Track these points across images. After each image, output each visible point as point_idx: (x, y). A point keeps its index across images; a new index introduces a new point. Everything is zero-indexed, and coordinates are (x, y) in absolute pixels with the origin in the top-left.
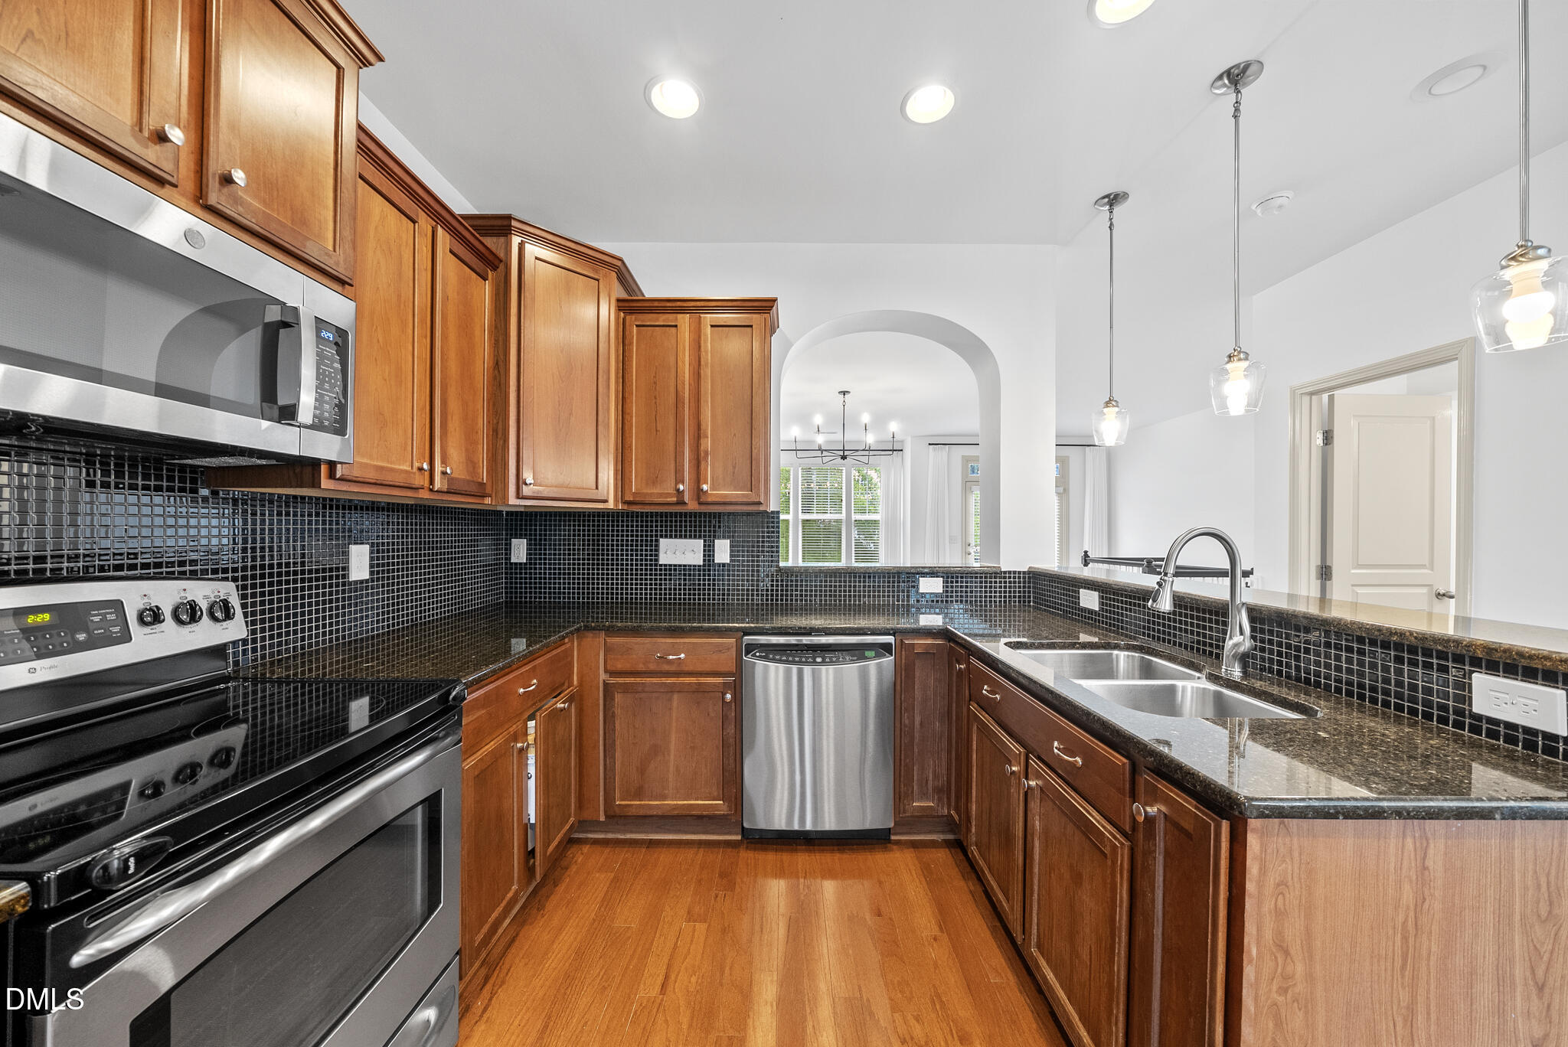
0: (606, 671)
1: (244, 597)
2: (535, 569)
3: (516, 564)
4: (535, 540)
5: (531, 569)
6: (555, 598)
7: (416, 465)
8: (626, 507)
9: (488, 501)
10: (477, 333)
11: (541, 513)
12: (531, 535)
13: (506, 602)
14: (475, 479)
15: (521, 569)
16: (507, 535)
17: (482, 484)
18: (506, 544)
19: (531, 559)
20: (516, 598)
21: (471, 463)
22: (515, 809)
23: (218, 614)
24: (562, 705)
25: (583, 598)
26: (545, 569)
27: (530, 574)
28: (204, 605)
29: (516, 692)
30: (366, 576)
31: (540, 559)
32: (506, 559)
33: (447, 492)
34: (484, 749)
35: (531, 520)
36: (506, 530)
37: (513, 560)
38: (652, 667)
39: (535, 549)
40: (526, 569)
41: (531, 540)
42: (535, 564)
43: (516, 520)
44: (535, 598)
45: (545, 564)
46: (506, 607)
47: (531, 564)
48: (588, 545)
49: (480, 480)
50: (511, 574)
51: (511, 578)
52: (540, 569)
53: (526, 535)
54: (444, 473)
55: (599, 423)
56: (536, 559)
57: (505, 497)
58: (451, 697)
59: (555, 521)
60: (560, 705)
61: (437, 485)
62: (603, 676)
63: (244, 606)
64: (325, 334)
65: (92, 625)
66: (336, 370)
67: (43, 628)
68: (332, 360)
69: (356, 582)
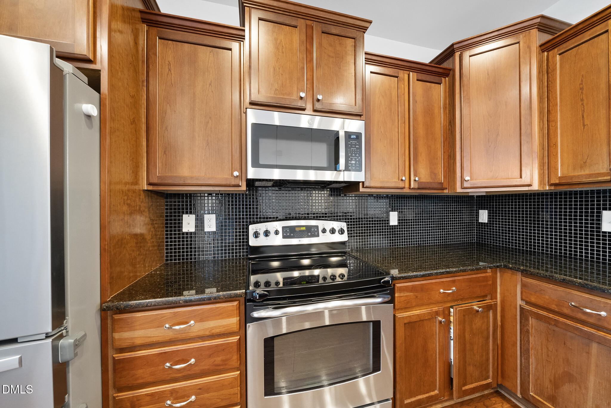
0: (522, 299)
1: (348, 228)
2: (493, 227)
3: (482, 223)
4: (493, 211)
5: (490, 226)
6: (506, 245)
7: (400, 178)
8: (553, 188)
9: (446, 191)
10: (436, 111)
11: (496, 196)
12: (490, 208)
13: (477, 243)
14: (436, 181)
15: (485, 226)
16: (476, 208)
17: (441, 183)
18: (476, 213)
19: (490, 221)
20: (482, 241)
21: (433, 173)
22: (437, 351)
23: (340, 233)
24: (478, 308)
25: (527, 248)
26: (499, 227)
27: (490, 229)
28: (337, 230)
29: (439, 290)
30: (396, 224)
31: (496, 221)
32: (476, 220)
33: (418, 189)
34: (412, 312)
35: (490, 200)
36: (476, 205)
37: (480, 221)
38: (566, 311)
39: (493, 216)
40: (487, 226)
41: (490, 210)
42: (493, 224)
43: (482, 200)
44: (494, 243)
45: (499, 224)
46: (477, 245)
47: (490, 224)
48: (530, 214)
49: (440, 182)
50: (479, 228)
51: (479, 230)
52: (496, 227)
53: (487, 208)
54: (415, 180)
55: (522, 135)
56: (493, 221)
57: (455, 188)
58: (382, 281)
59: (505, 199)
60: (476, 308)
61: (412, 186)
62: (519, 302)
63: (348, 231)
64: (352, 137)
65: (312, 232)
66: (357, 148)
67: (303, 231)
68: (355, 145)
69: (392, 226)
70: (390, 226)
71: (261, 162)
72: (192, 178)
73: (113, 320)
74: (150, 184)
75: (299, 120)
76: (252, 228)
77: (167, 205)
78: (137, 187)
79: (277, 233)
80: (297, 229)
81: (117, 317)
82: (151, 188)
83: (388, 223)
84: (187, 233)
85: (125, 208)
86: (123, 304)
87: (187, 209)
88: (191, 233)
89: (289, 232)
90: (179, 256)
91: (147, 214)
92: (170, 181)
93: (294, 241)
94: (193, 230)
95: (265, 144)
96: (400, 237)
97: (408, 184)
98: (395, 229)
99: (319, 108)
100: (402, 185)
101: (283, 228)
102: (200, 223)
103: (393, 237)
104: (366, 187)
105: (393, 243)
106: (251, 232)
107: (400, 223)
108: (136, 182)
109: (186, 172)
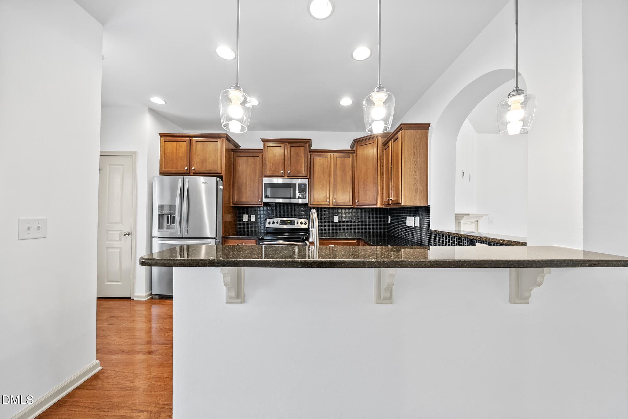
5: (391, 225)
7: (327, 201)
8: (384, 206)
19: (391, 222)
23: (305, 224)
28: (303, 223)
54: (334, 202)
64: (303, 185)
65: (293, 223)
66: (305, 190)
67: (289, 222)
68: (304, 188)
70: (334, 223)
71: (268, 196)
72: (246, 202)
73: (225, 241)
74: (233, 204)
76: (268, 220)
77: (238, 211)
78: (230, 205)
79: (277, 223)
80: (286, 222)
81: (225, 240)
82: (233, 205)
83: (333, 221)
84: (245, 222)
85: (227, 212)
86: (227, 237)
87: (245, 212)
88: (246, 222)
89: (283, 223)
90: (242, 230)
91: (232, 213)
92: (239, 203)
93: (285, 227)
94: (247, 220)
95: (269, 189)
96: (339, 228)
97: (331, 203)
98: (337, 224)
99: (289, 176)
100: (328, 204)
101: (280, 221)
102: (249, 218)
103: (335, 228)
104: (311, 205)
105: (335, 231)
106: (267, 222)
107: (339, 221)
108: (229, 203)
109: (244, 200)
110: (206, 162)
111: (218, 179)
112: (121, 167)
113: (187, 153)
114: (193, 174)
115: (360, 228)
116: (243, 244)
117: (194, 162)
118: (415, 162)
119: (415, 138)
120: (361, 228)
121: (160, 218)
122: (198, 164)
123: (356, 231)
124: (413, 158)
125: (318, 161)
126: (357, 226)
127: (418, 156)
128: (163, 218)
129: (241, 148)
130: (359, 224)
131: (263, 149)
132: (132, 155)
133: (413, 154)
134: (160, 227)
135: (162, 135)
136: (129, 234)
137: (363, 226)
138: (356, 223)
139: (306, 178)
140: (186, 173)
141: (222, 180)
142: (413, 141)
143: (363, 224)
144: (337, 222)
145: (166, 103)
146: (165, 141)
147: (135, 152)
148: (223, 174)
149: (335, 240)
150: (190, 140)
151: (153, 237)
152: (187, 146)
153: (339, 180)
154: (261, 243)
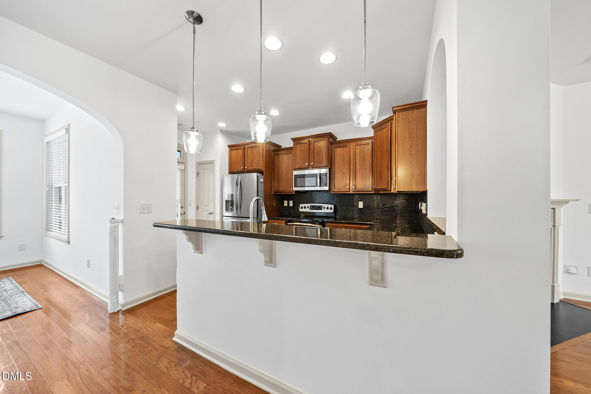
1: (334, 207)
21: (364, 184)
28: (330, 208)
54: (353, 188)
63: (334, 209)
64: (324, 175)
65: (320, 208)
67: (317, 207)
68: (325, 177)
69: (360, 208)
71: (297, 186)
72: (282, 191)
74: (274, 192)
75: (304, 172)
76: (301, 205)
77: (279, 198)
79: (308, 208)
80: (315, 207)
82: (274, 193)
83: (358, 207)
84: (285, 206)
85: (268, 198)
89: (313, 208)
90: (283, 213)
91: (275, 200)
92: (278, 192)
93: (314, 211)
94: (287, 205)
95: (298, 180)
96: (364, 214)
97: (351, 190)
98: (362, 210)
99: (313, 167)
100: (348, 190)
101: (310, 206)
102: (288, 203)
103: (360, 214)
104: (332, 192)
105: (360, 216)
106: (300, 207)
107: (364, 207)
108: (272, 192)
109: (281, 189)
110: (253, 162)
111: (259, 174)
112: (208, 170)
113: (243, 157)
114: (246, 172)
115: (386, 214)
116: (277, 224)
117: (246, 163)
118: (411, 145)
119: (411, 119)
120: (388, 214)
121: (227, 203)
122: (249, 164)
123: (382, 217)
124: (408, 140)
125: (339, 151)
126: (383, 212)
127: (414, 137)
128: (228, 203)
129: (282, 148)
130: (385, 210)
131: (293, 147)
132: (212, 163)
133: (408, 137)
134: (227, 210)
135: (229, 146)
136: (212, 214)
137: (389, 212)
138: (382, 209)
139: (327, 168)
140: (242, 171)
141: (263, 174)
142: (408, 122)
143: (389, 210)
144: (362, 207)
145: (227, 125)
146: (231, 150)
147: (214, 160)
148: (264, 170)
149: (361, 225)
150: (244, 147)
151: (223, 216)
152: (243, 152)
153: (358, 167)
154: (288, 224)
